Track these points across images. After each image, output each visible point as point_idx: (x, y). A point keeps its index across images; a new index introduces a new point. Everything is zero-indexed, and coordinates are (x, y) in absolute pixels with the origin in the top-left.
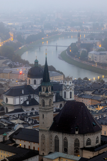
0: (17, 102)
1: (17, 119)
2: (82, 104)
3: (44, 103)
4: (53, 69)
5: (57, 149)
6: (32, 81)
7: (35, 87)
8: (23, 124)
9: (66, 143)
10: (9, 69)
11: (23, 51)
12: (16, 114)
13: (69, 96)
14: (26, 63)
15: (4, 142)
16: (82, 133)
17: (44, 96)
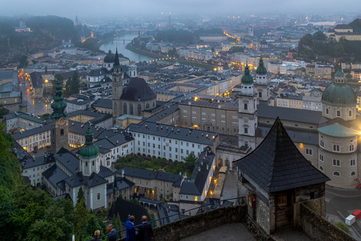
0: (97, 81)
1: (96, 92)
2: (143, 79)
3: (115, 80)
4: (122, 56)
5: (125, 112)
6: (107, 64)
7: (109, 69)
8: (101, 95)
9: (131, 108)
10: (91, 57)
11: (101, 44)
12: (96, 89)
13: (133, 74)
14: (103, 52)
15: (87, 109)
16: (143, 100)
17: (115, 75)
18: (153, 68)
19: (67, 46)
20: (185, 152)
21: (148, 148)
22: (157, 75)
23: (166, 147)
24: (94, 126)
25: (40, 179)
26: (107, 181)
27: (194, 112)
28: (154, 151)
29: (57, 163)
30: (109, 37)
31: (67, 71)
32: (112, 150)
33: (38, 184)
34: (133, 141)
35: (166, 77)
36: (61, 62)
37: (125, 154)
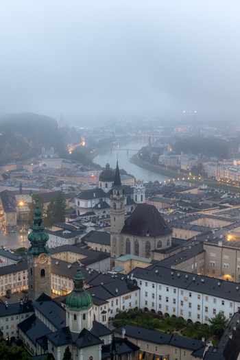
0: (89, 206)
1: (88, 221)
2: (154, 207)
3: (115, 206)
4: (124, 172)
5: (128, 252)
6: (103, 184)
7: (106, 190)
8: (94, 226)
9: (137, 246)
10: (81, 173)
11: (95, 155)
12: (88, 217)
13: (140, 198)
14: (97, 167)
15: (76, 245)
16: (153, 236)
17: (115, 199)
18: (169, 192)
19: (49, 156)
20: (211, 311)
21: (159, 302)
22: (174, 202)
23: (185, 303)
24: (85, 267)
25: (15, 332)
26: (102, 342)
27: (226, 257)
28: (167, 307)
29: (37, 314)
30: (106, 145)
31: (48, 191)
32: (110, 301)
33: (13, 339)
34: (138, 291)
35: (186, 204)
36: (41, 178)
37: (127, 307)
